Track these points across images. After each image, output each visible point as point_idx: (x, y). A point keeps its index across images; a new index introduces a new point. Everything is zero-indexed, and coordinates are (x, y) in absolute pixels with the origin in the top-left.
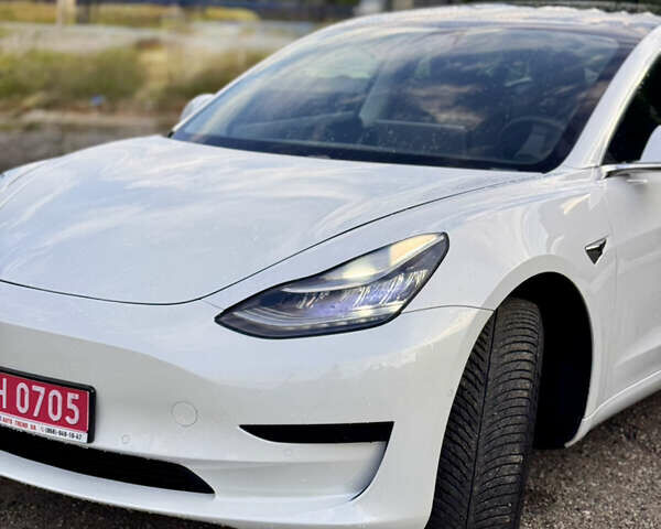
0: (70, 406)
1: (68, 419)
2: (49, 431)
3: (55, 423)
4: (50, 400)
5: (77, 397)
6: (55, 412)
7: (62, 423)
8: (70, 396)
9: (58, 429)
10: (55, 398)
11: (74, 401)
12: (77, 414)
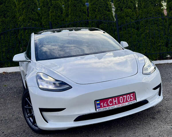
0: (131, 97)
2: (129, 103)
3: (129, 101)
4: (127, 98)
6: (129, 99)
7: (131, 100)
8: (131, 95)
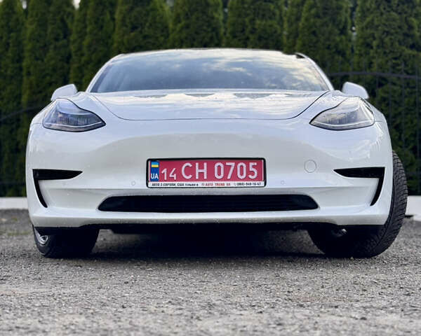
0: (251, 169)
1: (250, 176)
2: (240, 184)
3: (243, 180)
4: (239, 169)
5: (256, 164)
6: (242, 174)
7: (247, 179)
8: (252, 164)
9: (245, 182)
10: (242, 167)
11: (254, 167)
12: (256, 173)
